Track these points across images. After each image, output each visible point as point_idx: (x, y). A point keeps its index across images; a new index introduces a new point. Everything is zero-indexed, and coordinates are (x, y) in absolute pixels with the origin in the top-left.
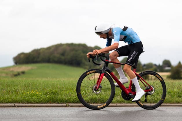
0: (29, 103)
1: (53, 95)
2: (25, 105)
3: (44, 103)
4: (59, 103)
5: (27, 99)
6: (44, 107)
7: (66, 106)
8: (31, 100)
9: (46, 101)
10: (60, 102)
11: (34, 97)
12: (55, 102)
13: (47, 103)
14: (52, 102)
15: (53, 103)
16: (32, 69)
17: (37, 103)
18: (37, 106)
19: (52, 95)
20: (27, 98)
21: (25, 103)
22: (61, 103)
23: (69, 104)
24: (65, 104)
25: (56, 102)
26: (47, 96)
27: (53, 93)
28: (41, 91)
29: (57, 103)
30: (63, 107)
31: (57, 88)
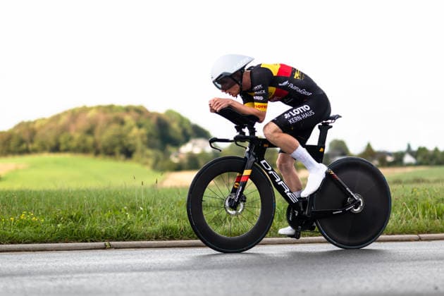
0: (16, 243)
1: (72, 222)
2: (5, 249)
3: (51, 242)
4: (86, 242)
5: (9, 233)
6: (52, 250)
7: (104, 248)
8: (21, 235)
9: (55, 236)
10: (88, 240)
11: (27, 228)
12: (77, 240)
13: (57, 242)
14: (71, 239)
15: (74, 242)
16: (17, 170)
17: (34, 241)
18: (34, 250)
19: (70, 223)
20: (10, 231)
21: (7, 244)
22: (92, 241)
23: (112, 243)
24: (102, 244)
25: (79, 239)
26: (59, 225)
27: (71, 217)
28: (42, 214)
29: (82, 242)
30: (99, 251)
31: (81, 207)
